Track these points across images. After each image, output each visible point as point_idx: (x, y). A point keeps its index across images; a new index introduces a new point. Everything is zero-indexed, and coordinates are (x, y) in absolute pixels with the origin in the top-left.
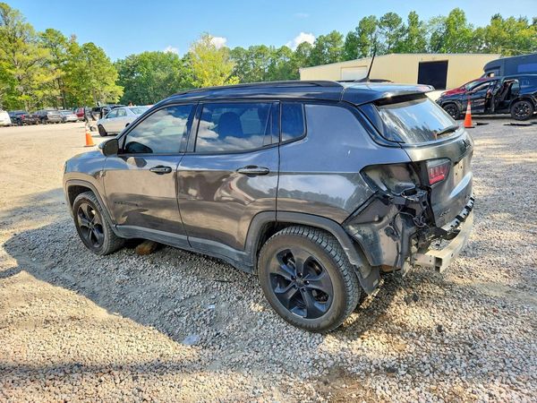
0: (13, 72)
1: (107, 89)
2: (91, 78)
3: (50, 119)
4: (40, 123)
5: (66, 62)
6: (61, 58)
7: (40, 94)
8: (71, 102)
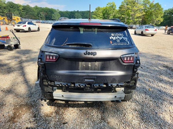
0: (131, 13)
1: (157, 19)
2: (153, 15)
3: (133, 28)
4: (130, 28)
5: (147, 10)
6: (146, 9)
7: (136, 20)
8: (144, 23)
